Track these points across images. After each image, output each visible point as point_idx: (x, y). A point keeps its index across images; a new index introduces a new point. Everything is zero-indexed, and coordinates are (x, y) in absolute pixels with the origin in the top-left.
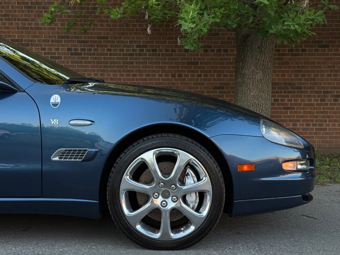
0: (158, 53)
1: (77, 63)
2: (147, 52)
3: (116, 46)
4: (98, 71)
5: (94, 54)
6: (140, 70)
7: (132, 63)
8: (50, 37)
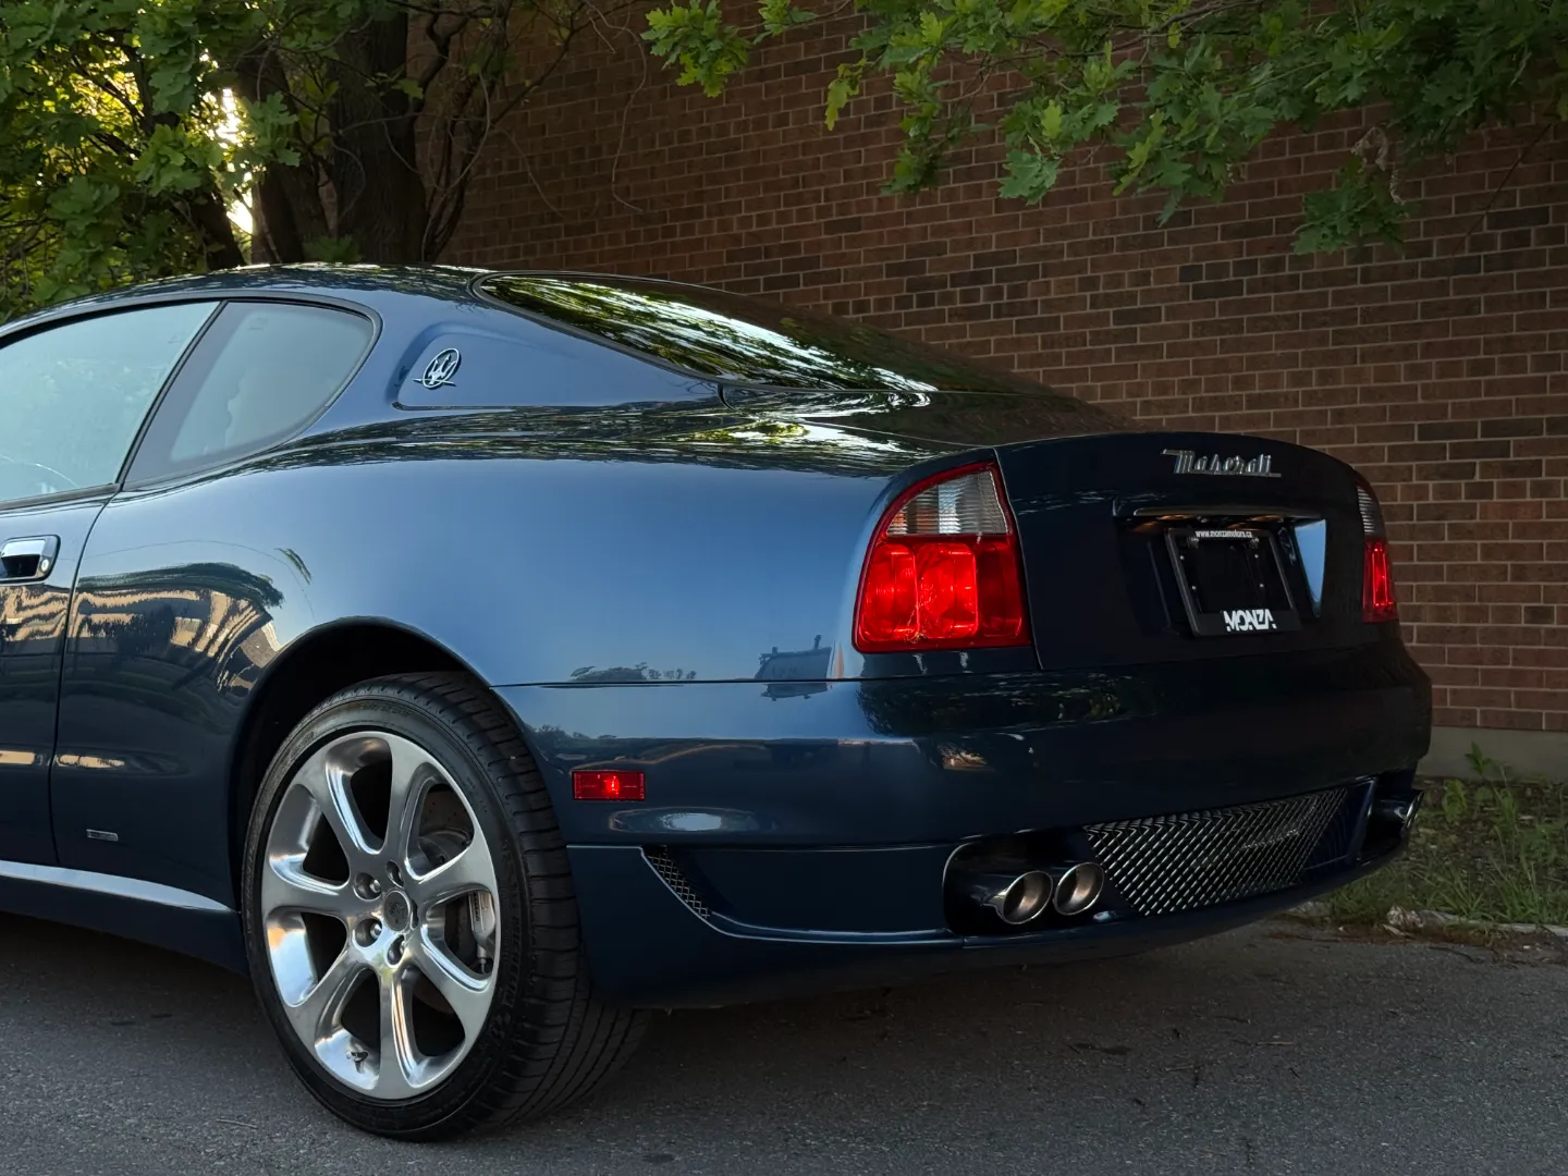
1: (1222, 331)
2: (1546, 243)
4: (1310, 359)
5: (1293, 282)
6: (1510, 339)
8: (1116, 226)
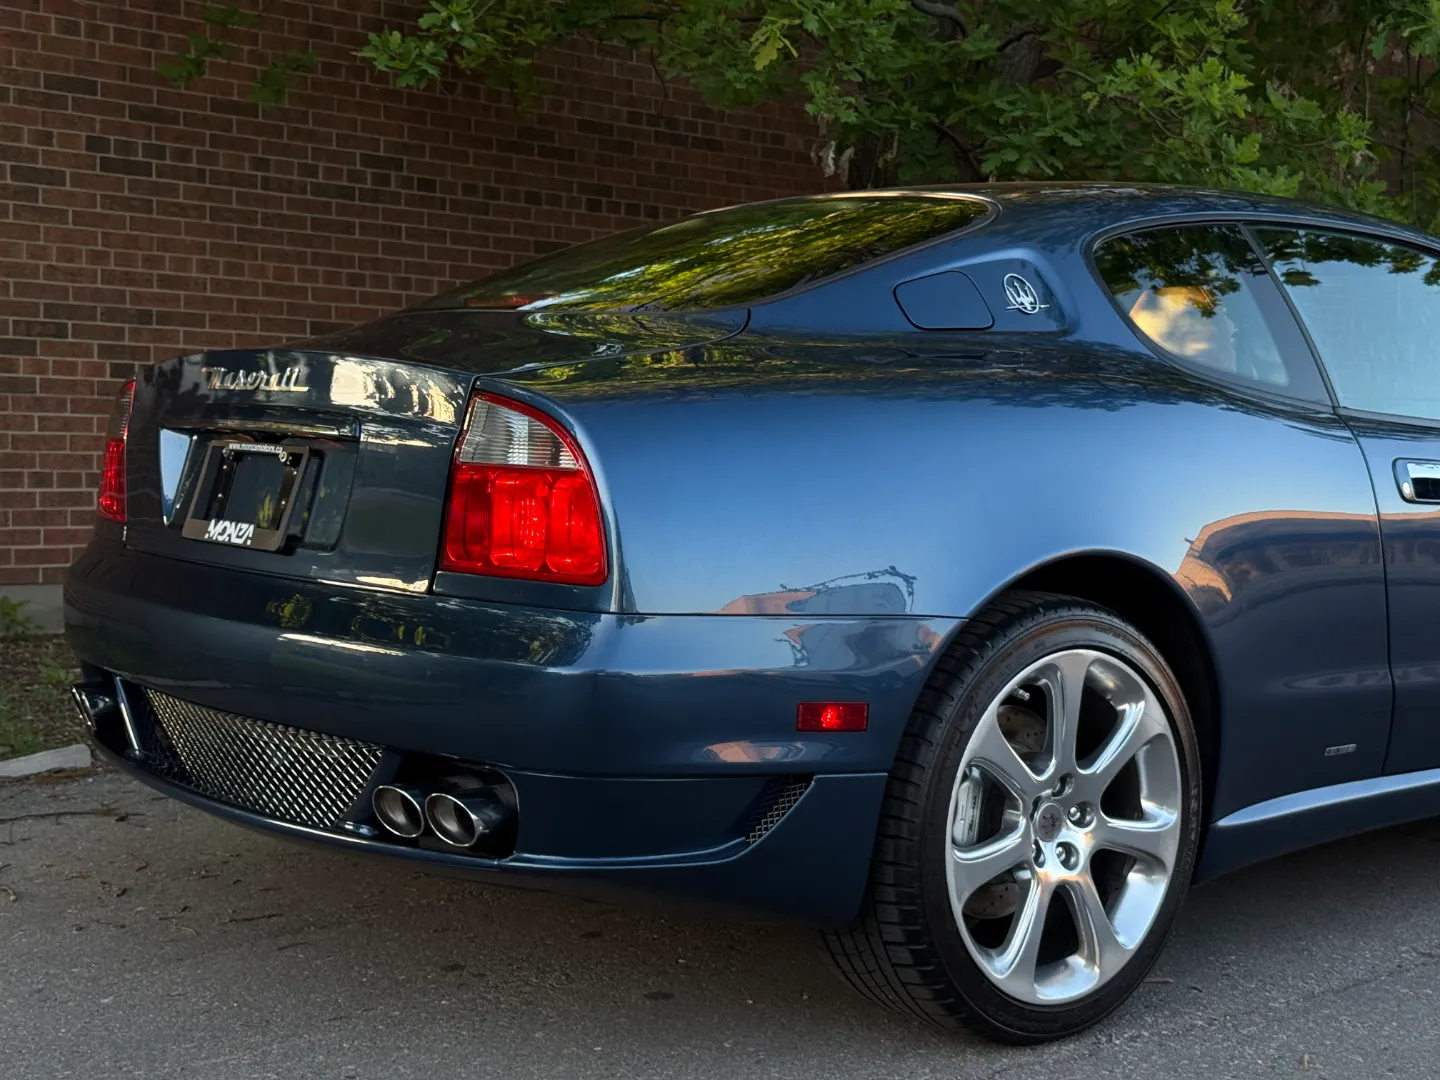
0: (438, 195)
1: (132, 209)
2: (403, 187)
3: (285, 150)
4: (217, 249)
5: (200, 175)
6: (377, 259)
7: (348, 228)
8: (13, 77)
